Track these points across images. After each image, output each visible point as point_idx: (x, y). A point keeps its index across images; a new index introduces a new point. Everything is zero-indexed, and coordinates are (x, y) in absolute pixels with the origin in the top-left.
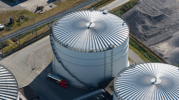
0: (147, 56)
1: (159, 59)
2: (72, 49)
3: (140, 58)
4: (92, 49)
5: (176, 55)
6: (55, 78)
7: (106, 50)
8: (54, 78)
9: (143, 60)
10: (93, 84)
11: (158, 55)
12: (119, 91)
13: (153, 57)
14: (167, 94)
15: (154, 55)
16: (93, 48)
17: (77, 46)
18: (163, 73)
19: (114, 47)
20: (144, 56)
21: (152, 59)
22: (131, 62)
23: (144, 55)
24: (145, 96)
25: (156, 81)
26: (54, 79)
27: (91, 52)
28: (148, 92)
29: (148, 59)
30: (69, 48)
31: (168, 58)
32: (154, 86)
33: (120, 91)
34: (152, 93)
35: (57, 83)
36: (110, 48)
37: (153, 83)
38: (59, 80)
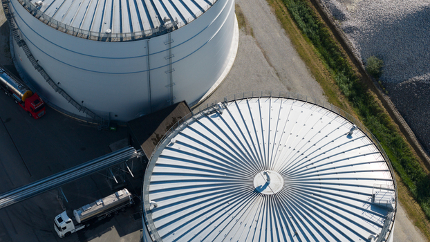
0: (297, 16)
1: (328, 29)
2: (48, 23)
3: (274, 18)
4: (109, 31)
5: (379, 25)
6: (8, 84)
7: (149, 38)
8: (5, 82)
9: (283, 30)
10: (116, 116)
11: (329, 15)
12: (155, 206)
13: (314, 18)
14: (293, 233)
15: (317, 14)
16: (111, 28)
17: (67, 13)
18: (296, 151)
19: (177, 28)
20: (287, 13)
21: (311, 26)
22: (247, 33)
23: (288, 10)
24: (226, 236)
25: (267, 184)
26: (6, 85)
27: (104, 40)
28: (237, 221)
29: (299, 27)
30: (42, 18)
31: (357, 29)
32: (260, 199)
33: (160, 204)
34: (248, 226)
35: (15, 99)
36: (163, 31)
37: (257, 191)
38: (20, 93)
